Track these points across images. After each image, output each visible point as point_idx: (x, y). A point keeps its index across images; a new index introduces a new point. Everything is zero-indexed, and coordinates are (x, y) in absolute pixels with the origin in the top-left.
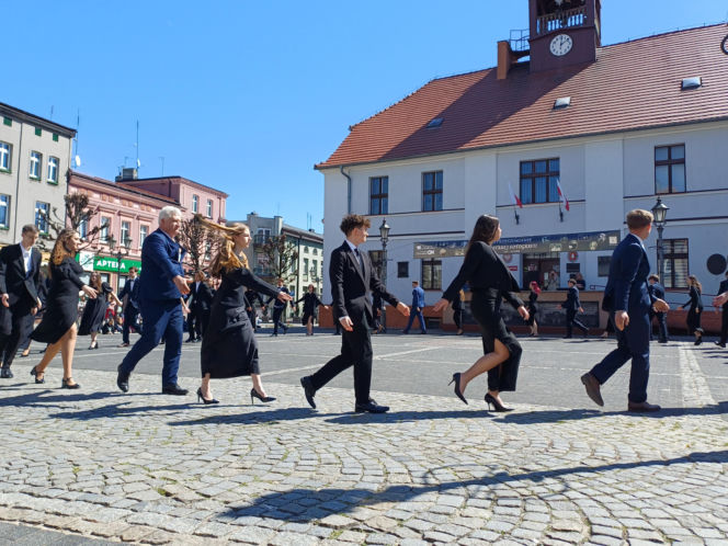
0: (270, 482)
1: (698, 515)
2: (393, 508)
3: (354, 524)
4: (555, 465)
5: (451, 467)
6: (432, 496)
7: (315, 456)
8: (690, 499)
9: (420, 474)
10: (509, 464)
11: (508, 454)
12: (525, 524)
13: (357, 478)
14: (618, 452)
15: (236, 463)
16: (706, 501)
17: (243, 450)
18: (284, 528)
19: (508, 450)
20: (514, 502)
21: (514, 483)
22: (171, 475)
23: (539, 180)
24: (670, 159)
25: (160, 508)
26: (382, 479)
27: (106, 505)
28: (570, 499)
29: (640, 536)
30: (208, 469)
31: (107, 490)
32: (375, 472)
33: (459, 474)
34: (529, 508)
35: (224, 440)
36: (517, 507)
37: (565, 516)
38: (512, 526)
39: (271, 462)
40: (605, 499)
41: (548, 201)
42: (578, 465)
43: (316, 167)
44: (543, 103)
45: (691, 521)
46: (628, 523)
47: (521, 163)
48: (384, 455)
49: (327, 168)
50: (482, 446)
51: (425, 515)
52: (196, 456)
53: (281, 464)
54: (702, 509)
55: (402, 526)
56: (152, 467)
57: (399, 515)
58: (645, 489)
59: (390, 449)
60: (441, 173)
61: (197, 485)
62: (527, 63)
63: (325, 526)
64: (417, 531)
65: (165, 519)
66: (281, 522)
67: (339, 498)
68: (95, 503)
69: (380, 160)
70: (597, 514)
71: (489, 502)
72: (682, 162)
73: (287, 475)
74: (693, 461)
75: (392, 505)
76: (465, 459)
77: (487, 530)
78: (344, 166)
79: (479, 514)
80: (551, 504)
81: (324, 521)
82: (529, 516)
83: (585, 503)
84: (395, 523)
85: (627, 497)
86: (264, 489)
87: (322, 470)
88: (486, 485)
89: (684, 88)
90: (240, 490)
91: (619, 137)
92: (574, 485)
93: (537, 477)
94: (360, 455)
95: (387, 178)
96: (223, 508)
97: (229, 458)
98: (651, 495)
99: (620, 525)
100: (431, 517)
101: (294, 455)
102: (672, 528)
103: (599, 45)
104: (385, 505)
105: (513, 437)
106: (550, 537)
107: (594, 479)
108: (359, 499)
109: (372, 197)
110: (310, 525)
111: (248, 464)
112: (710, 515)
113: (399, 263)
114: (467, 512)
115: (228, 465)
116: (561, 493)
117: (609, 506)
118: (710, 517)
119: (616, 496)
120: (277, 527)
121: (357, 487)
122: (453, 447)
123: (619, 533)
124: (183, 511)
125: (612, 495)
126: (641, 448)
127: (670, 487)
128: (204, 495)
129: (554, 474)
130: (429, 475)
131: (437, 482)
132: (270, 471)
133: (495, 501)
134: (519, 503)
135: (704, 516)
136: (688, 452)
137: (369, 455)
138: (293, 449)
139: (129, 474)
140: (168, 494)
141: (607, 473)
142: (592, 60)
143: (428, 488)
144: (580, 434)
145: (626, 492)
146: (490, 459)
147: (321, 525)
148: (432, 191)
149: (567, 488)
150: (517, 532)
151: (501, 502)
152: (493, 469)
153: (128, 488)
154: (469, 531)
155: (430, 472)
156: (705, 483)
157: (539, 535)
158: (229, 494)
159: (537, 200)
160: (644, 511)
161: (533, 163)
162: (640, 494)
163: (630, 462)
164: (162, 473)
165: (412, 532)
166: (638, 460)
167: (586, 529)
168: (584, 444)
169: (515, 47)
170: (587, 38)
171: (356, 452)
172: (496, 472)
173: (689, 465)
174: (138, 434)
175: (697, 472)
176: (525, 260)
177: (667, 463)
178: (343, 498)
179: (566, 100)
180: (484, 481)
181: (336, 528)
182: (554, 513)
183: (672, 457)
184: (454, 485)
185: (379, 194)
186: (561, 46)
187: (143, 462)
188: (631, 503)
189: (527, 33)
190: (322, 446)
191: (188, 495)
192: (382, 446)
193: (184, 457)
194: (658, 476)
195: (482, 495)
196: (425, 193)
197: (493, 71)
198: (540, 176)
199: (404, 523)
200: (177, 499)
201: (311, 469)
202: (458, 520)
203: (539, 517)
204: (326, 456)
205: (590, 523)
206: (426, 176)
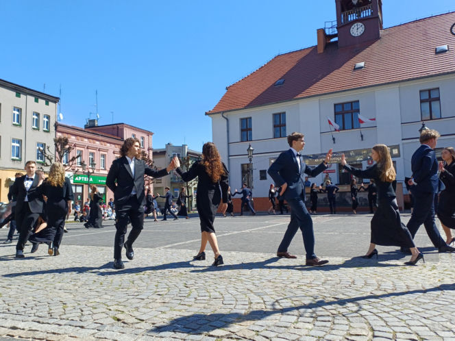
0: (180, 311)
1: (441, 323)
2: (254, 324)
3: (229, 335)
4: (354, 295)
5: (290, 298)
6: (277, 316)
7: (207, 294)
8: (437, 313)
9: (270, 303)
10: (325, 295)
11: (326, 289)
12: (333, 332)
13: (232, 307)
14: (394, 285)
15: (159, 299)
16: (447, 315)
17: (164, 292)
18: (187, 338)
19: (327, 287)
20: (327, 319)
21: (328, 307)
22: (120, 308)
23: (347, 115)
24: (430, 98)
25: (114, 328)
26: (247, 307)
27: (82, 327)
28: (362, 316)
29: (403, 337)
30: (143, 304)
31: (83, 318)
32: (243, 303)
33: (294, 302)
34: (336, 322)
35: (152, 286)
36: (329, 321)
37: (358, 326)
38: (325, 333)
39: (180, 298)
40: (383, 315)
41: (353, 128)
42: (369, 294)
43: (206, 114)
44: (347, 66)
45: (437, 327)
46: (396, 329)
47: (335, 105)
48: (249, 292)
49: (213, 114)
50: (310, 285)
51: (273, 328)
52: (136, 296)
53: (187, 299)
54: (444, 320)
55: (258, 335)
56: (109, 304)
57: (257, 328)
58: (409, 308)
59: (253, 288)
60: (284, 113)
61: (136, 314)
62: (336, 42)
63: (212, 336)
64: (267, 338)
65: (117, 335)
66: (186, 334)
67: (221, 319)
68: (76, 326)
69: (246, 108)
70: (378, 324)
71: (312, 319)
72: (438, 99)
73: (190, 306)
74: (442, 290)
75: (253, 322)
76: (299, 293)
77: (309, 336)
78: (223, 112)
79: (305, 326)
80: (350, 319)
81: (211, 333)
82: (336, 327)
83: (371, 318)
84: (254, 333)
85: (397, 313)
86: (176, 315)
87: (211, 302)
88: (310, 308)
89: (438, 52)
90: (162, 316)
91: (397, 86)
92: (364, 307)
93: (342, 302)
94: (235, 293)
95: (250, 118)
96: (151, 327)
97: (155, 297)
98: (413, 312)
99: (392, 331)
100: (276, 329)
101: (195, 294)
102: (424, 332)
103: (381, 28)
104: (249, 323)
105: (330, 278)
106: (348, 339)
107: (378, 303)
108: (233, 319)
109: (242, 130)
110: (203, 336)
111: (167, 300)
112: (448, 323)
113: (261, 171)
114: (298, 325)
115: (154, 301)
116: (356, 312)
117: (387, 319)
118: (448, 324)
119: (391, 313)
120: (183, 338)
121: (232, 312)
122: (292, 286)
123: (391, 336)
124: (127, 330)
125: (388, 313)
126: (409, 283)
127: (425, 306)
128: (140, 320)
129: (353, 300)
130: (276, 304)
131: (281, 308)
132: (180, 304)
133: (315, 318)
134: (330, 319)
135: (445, 324)
136: (439, 284)
137: (240, 292)
138: (194, 290)
139: (95, 308)
140: (119, 320)
141: (386, 299)
142: (378, 38)
143: (275, 311)
144: (371, 275)
145: (398, 311)
146: (314, 292)
147: (210, 336)
148: (279, 123)
149: (360, 308)
150: (328, 337)
151: (319, 318)
152: (316, 298)
153: (95, 317)
154: (298, 337)
155: (277, 301)
156: (447, 303)
157: (341, 338)
158: (155, 318)
159: (346, 128)
160: (407, 322)
161: (343, 104)
162: (406, 311)
163: (401, 291)
164: (116, 307)
165: (264, 338)
166: (407, 290)
167: (371, 333)
168: (374, 281)
169: (328, 32)
170: (374, 24)
171: (232, 291)
172: (317, 300)
173: (439, 292)
174: (101, 284)
175: (443, 296)
176: (340, 167)
177: (425, 291)
178: (223, 319)
179: (362, 64)
180: (309, 306)
181: (218, 337)
182: (351, 324)
183: (428, 288)
184: (291, 309)
185: (246, 129)
186: (357, 30)
187: (104, 301)
188: (400, 317)
189: (335, 23)
190: (211, 288)
191: (130, 320)
192: (248, 287)
193: (128, 297)
194: (418, 300)
195: (307, 315)
196: (275, 126)
197: (315, 48)
198: (347, 112)
199: (259, 333)
200: (124, 323)
201: (204, 301)
202: (292, 330)
203: (342, 327)
204: (214, 294)
205: (373, 330)
206: (275, 115)
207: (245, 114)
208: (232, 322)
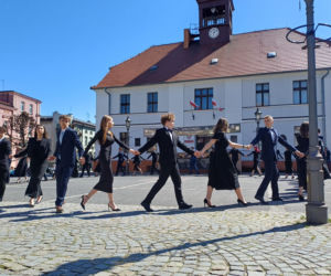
0: (66, 257)
1: (277, 257)
4: (213, 237)
5: (163, 242)
6: (153, 257)
7: (91, 241)
9: (147, 246)
10: (190, 238)
11: (190, 233)
12: (199, 268)
13: (114, 251)
14: (241, 229)
15: (46, 247)
16: (280, 250)
17: (50, 240)
19: (190, 231)
20: (193, 257)
21: (194, 248)
22: (7, 257)
23: (203, 98)
24: (263, 90)
26: (127, 251)
28: (220, 254)
30: (30, 251)
32: (123, 247)
33: (166, 245)
34: (201, 260)
35: (39, 235)
37: (218, 263)
38: (193, 270)
39: (66, 246)
40: (236, 253)
41: (208, 108)
42: (223, 236)
43: (91, 88)
44: (205, 61)
45: (275, 260)
46: (247, 263)
47: (196, 90)
48: (128, 238)
49: (97, 89)
50: (177, 230)
51: (150, 268)
52: (23, 245)
53: (72, 246)
54: (279, 254)
57: (136, 269)
58: (254, 246)
59: (129, 233)
60: (156, 93)
61: (23, 261)
62: (198, 41)
67: (104, 263)
69: (126, 86)
70: (233, 260)
71: (182, 258)
72: (268, 91)
73: (75, 252)
74: (274, 232)
75: (132, 264)
76: (170, 237)
78: (106, 88)
79: (176, 267)
80: (211, 257)
83: (227, 255)
85: (246, 250)
86: (63, 261)
87: (95, 248)
89: (270, 57)
90: (49, 262)
91: (239, 79)
92: (222, 246)
93: (204, 244)
94: (115, 239)
95: (129, 95)
96: (38, 273)
97: (42, 245)
98: (256, 249)
99: (243, 265)
100: (153, 269)
101: (79, 241)
102: (266, 264)
103: (231, 34)
104: (129, 264)
106: (211, 274)
107: (231, 243)
108: (115, 262)
109: (122, 105)
111: (53, 248)
112: (282, 256)
113: (136, 139)
114: (171, 264)
115: (42, 249)
116: (215, 251)
117: (238, 256)
119: (241, 250)
121: (114, 256)
122: (163, 231)
123: (243, 269)
125: (239, 250)
127: (265, 244)
128: (27, 267)
129: (212, 242)
130: (152, 247)
131: (155, 250)
132: (66, 251)
133: (184, 257)
134: (196, 258)
135: (280, 257)
136: (272, 227)
137: (120, 238)
138: (79, 238)
140: (6, 268)
141: (237, 239)
142: (228, 41)
143: (151, 254)
145: (245, 248)
146: (182, 236)
148: (152, 102)
149: (219, 248)
150: (196, 273)
151: (187, 258)
154: (171, 274)
155: (152, 245)
156: (279, 241)
159: (203, 108)
160: (253, 257)
161: (201, 90)
162: (252, 249)
163: (247, 233)
164: (3, 256)
166: (250, 232)
167: (228, 268)
168: (226, 226)
169: (193, 32)
170: (226, 30)
171: (113, 237)
172: (184, 242)
173: (272, 234)
176: (197, 138)
177: (263, 233)
178: (106, 262)
179: (216, 60)
180: (179, 248)
182: (213, 261)
183: (265, 230)
184: (164, 251)
186: (214, 33)
188: (248, 254)
189: (198, 26)
191: (18, 267)
194: (259, 239)
195: (177, 255)
196: (149, 103)
197: (182, 44)
198: (204, 96)
199: (139, 273)
200: (11, 270)
202: (166, 269)
203: (205, 264)
204: (97, 241)
205: (229, 265)
206: (149, 94)
207: (125, 91)
208: (114, 265)
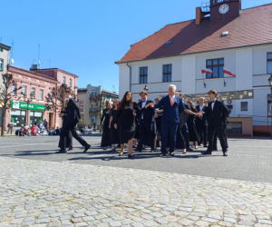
23: (215, 68)
41: (218, 77)
43: (116, 63)
44: (217, 34)
47: (207, 61)
49: (120, 63)
60: (171, 65)
62: (209, 17)
69: (145, 59)
78: (128, 62)
91: (250, 49)
95: (147, 68)
103: (240, 9)
109: (140, 76)
142: (237, 15)
148: (167, 74)
159: (214, 77)
161: (212, 60)
169: (204, 10)
179: (227, 33)
185: (143, 75)
189: (209, 4)
196: (164, 74)
206: (164, 66)
207: (143, 64)
